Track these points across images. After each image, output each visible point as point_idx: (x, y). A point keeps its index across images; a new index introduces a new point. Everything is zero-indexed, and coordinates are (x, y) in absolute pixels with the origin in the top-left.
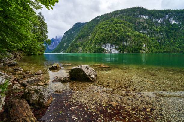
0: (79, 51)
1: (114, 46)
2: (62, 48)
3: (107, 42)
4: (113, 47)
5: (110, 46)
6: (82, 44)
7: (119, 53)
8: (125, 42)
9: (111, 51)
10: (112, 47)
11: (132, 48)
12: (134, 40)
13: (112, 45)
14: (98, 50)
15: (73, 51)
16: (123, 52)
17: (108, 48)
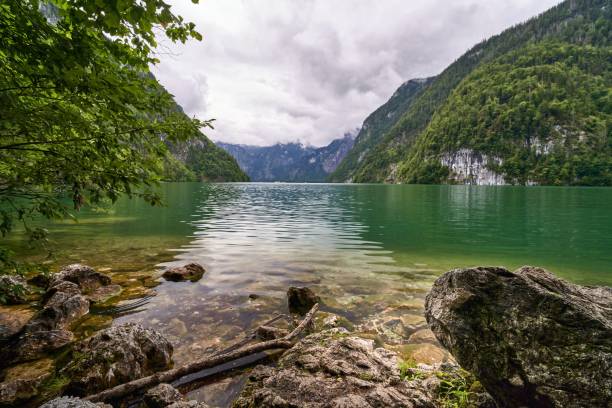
0: (389, 177)
1: (484, 157)
2: (352, 169)
3: (459, 142)
4: (480, 160)
5: (469, 160)
6: (400, 153)
7: (504, 184)
8: (537, 140)
9: (472, 178)
10: (476, 163)
11: (567, 165)
12: (590, 129)
13: (476, 156)
14: (424, 174)
15: (371, 178)
16: (522, 182)
17: (462, 165)
